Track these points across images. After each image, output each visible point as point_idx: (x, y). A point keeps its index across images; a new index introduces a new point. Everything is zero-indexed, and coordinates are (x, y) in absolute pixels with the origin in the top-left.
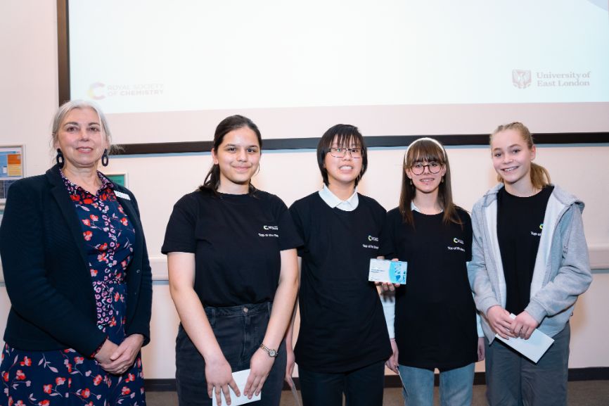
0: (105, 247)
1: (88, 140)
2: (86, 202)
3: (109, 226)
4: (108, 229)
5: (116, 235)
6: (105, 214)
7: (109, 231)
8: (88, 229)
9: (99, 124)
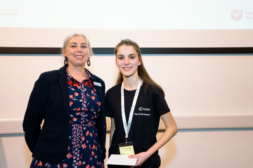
0: (79, 109)
1: (81, 52)
2: (75, 85)
3: (83, 99)
4: (82, 100)
5: (86, 104)
6: (83, 92)
7: (83, 102)
8: (71, 100)
9: (87, 45)
